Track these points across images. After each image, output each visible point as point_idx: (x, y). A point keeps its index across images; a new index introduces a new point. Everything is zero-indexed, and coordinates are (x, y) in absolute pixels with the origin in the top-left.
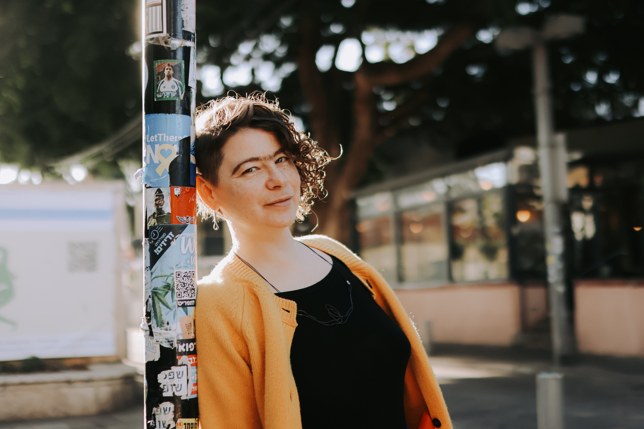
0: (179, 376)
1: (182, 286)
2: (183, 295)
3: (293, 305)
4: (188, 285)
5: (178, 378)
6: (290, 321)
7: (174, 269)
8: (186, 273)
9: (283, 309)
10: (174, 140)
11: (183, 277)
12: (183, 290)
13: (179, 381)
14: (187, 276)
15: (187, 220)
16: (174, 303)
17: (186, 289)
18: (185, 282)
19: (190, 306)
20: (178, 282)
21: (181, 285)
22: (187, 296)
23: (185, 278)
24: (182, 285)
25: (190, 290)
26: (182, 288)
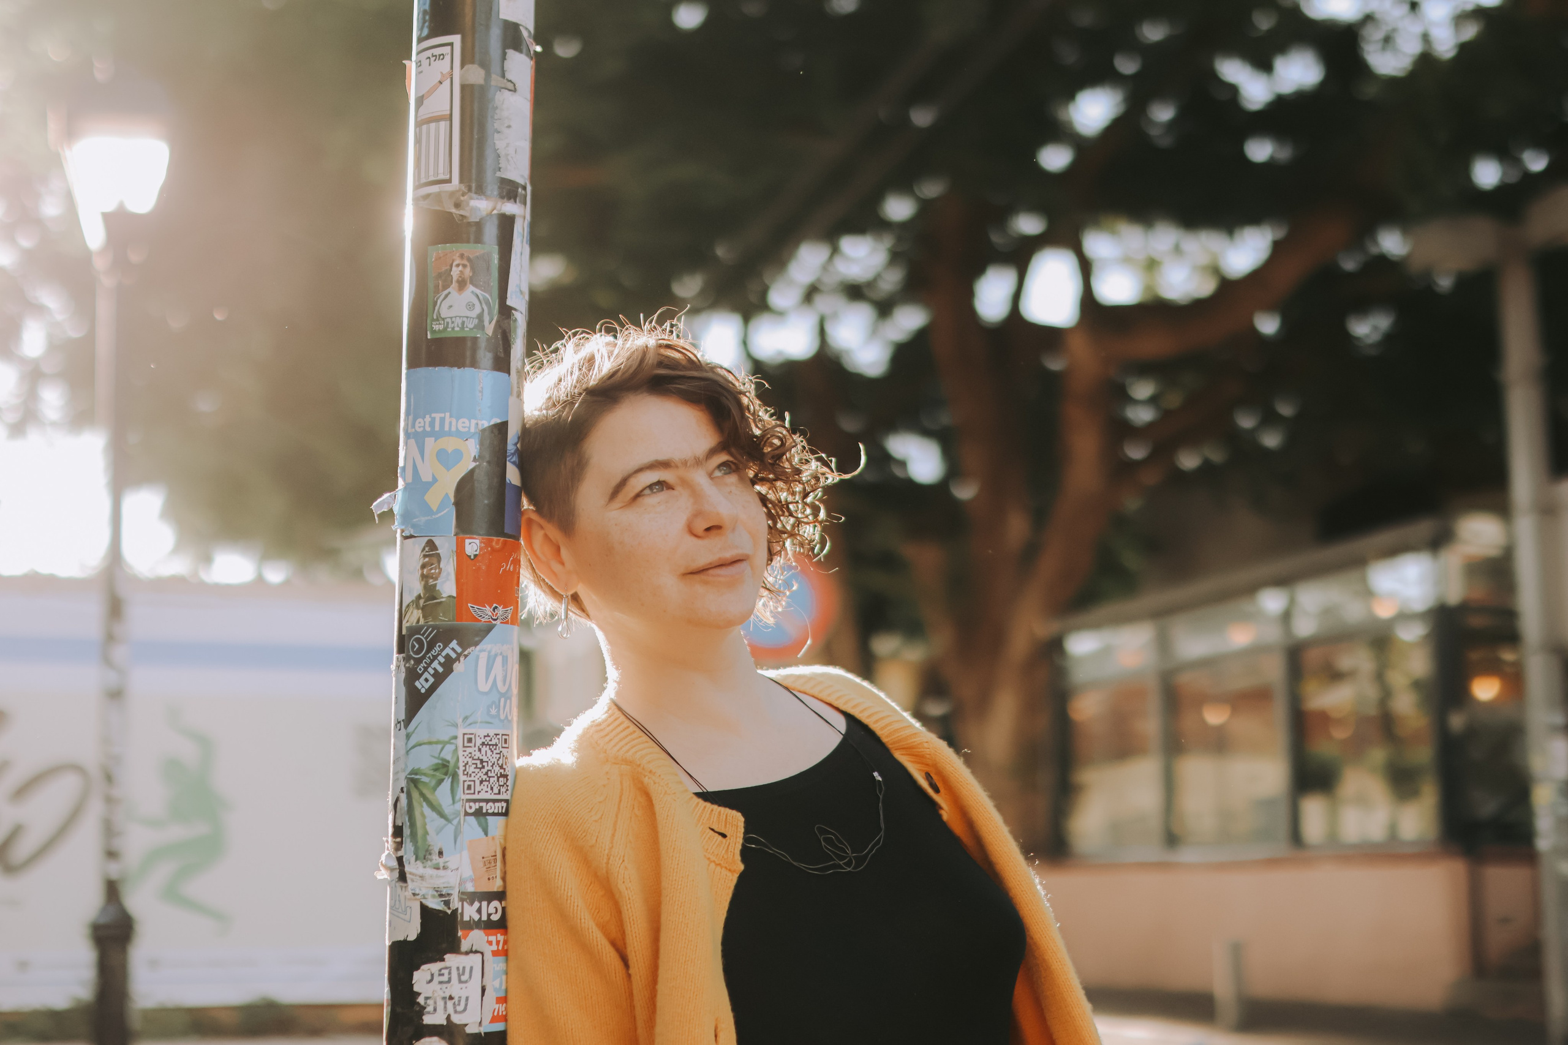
0: (463, 978)
1: (476, 768)
2: (478, 788)
3: (735, 821)
4: (492, 766)
5: (460, 982)
6: (726, 857)
7: (459, 725)
8: (486, 738)
9: (713, 830)
10: (469, 428)
11: (481, 747)
12: (478, 776)
13: (461, 989)
14: (490, 745)
15: (494, 614)
16: (456, 805)
17: (486, 774)
18: (485, 759)
19: (494, 814)
20: (468, 757)
21: (473, 764)
22: (487, 792)
23: (484, 749)
24: (476, 764)
25: (496, 777)
26: (476, 773)
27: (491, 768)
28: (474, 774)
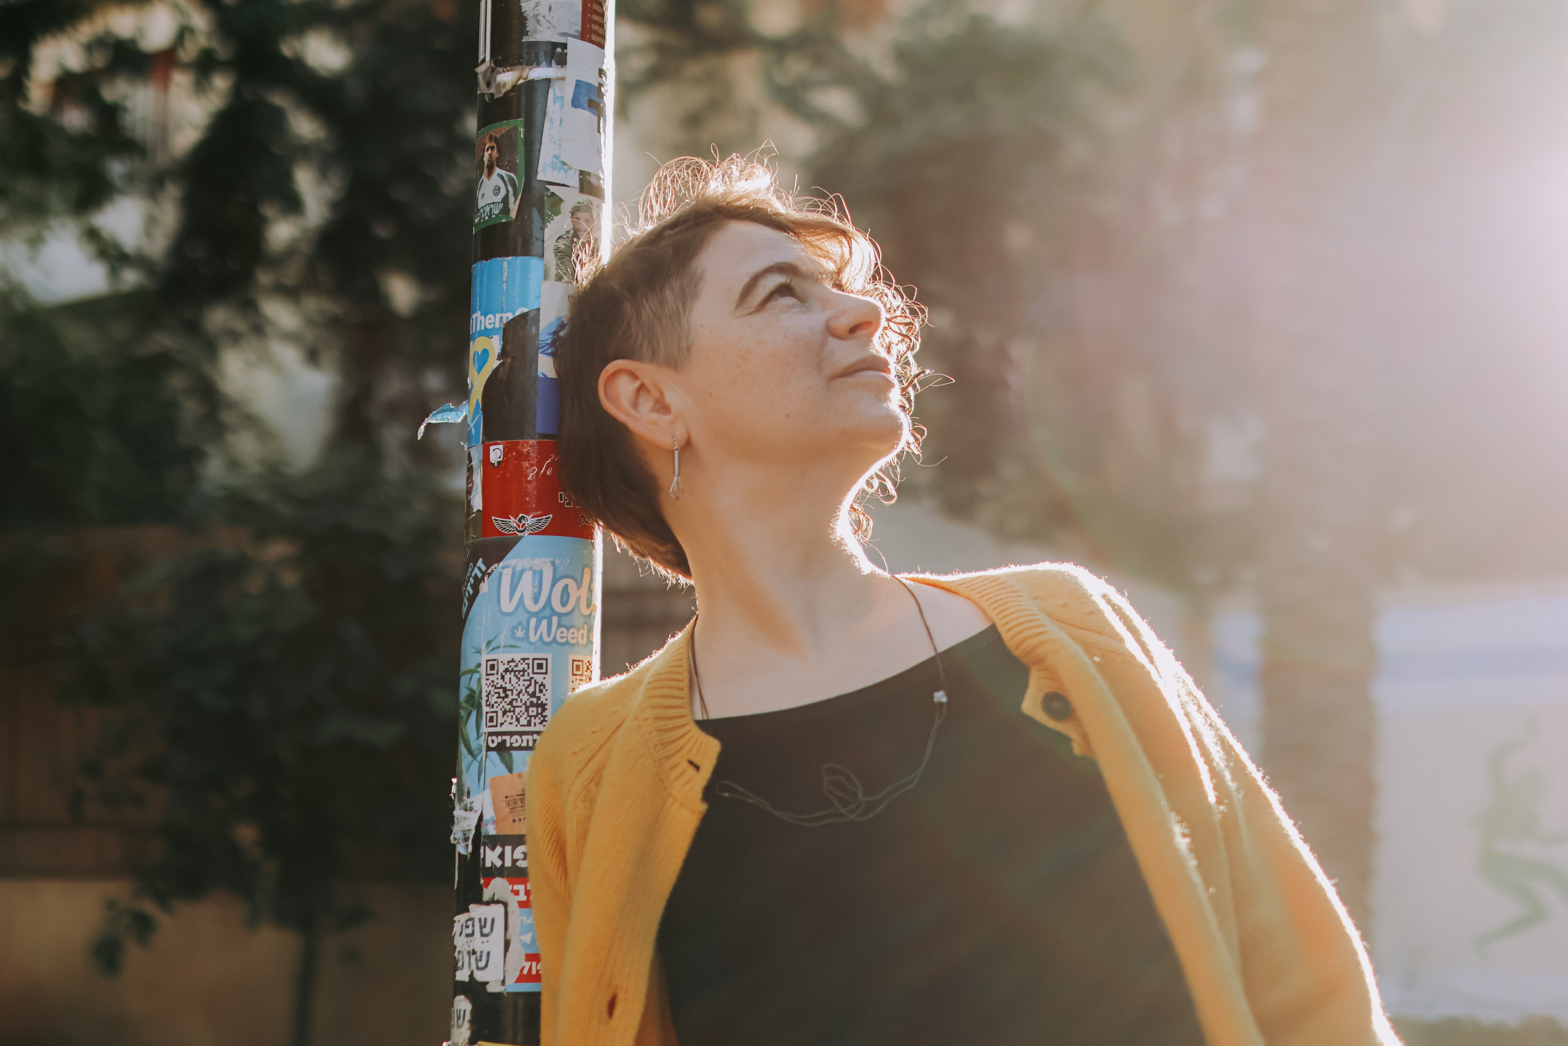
0: (486, 931)
1: (499, 697)
2: (501, 720)
3: (710, 751)
4: (518, 695)
5: (483, 935)
6: (689, 795)
7: (482, 651)
8: (510, 664)
9: (691, 762)
10: (494, 323)
11: (504, 674)
12: (501, 707)
13: (483, 942)
14: (515, 671)
15: (521, 525)
16: (480, 739)
17: (511, 703)
18: (509, 687)
19: (520, 748)
20: (490, 686)
21: (496, 693)
22: (511, 723)
23: (507, 676)
24: (499, 693)
25: (524, 707)
26: (499, 703)
27: (517, 697)
28: (496, 705)
